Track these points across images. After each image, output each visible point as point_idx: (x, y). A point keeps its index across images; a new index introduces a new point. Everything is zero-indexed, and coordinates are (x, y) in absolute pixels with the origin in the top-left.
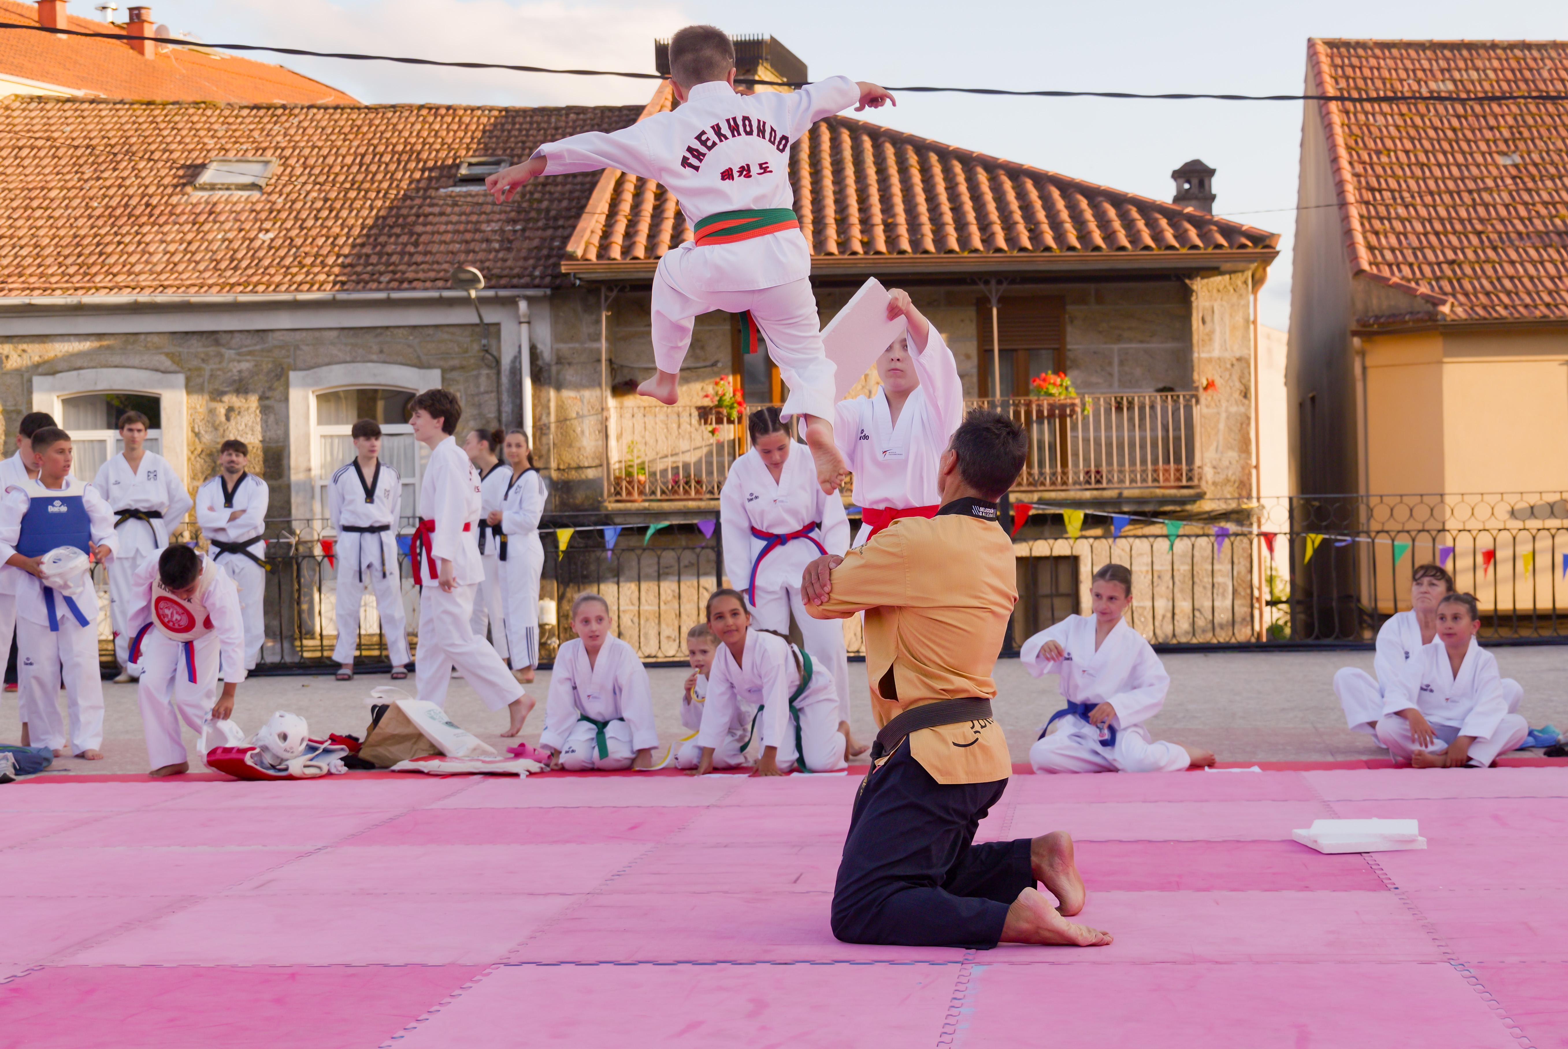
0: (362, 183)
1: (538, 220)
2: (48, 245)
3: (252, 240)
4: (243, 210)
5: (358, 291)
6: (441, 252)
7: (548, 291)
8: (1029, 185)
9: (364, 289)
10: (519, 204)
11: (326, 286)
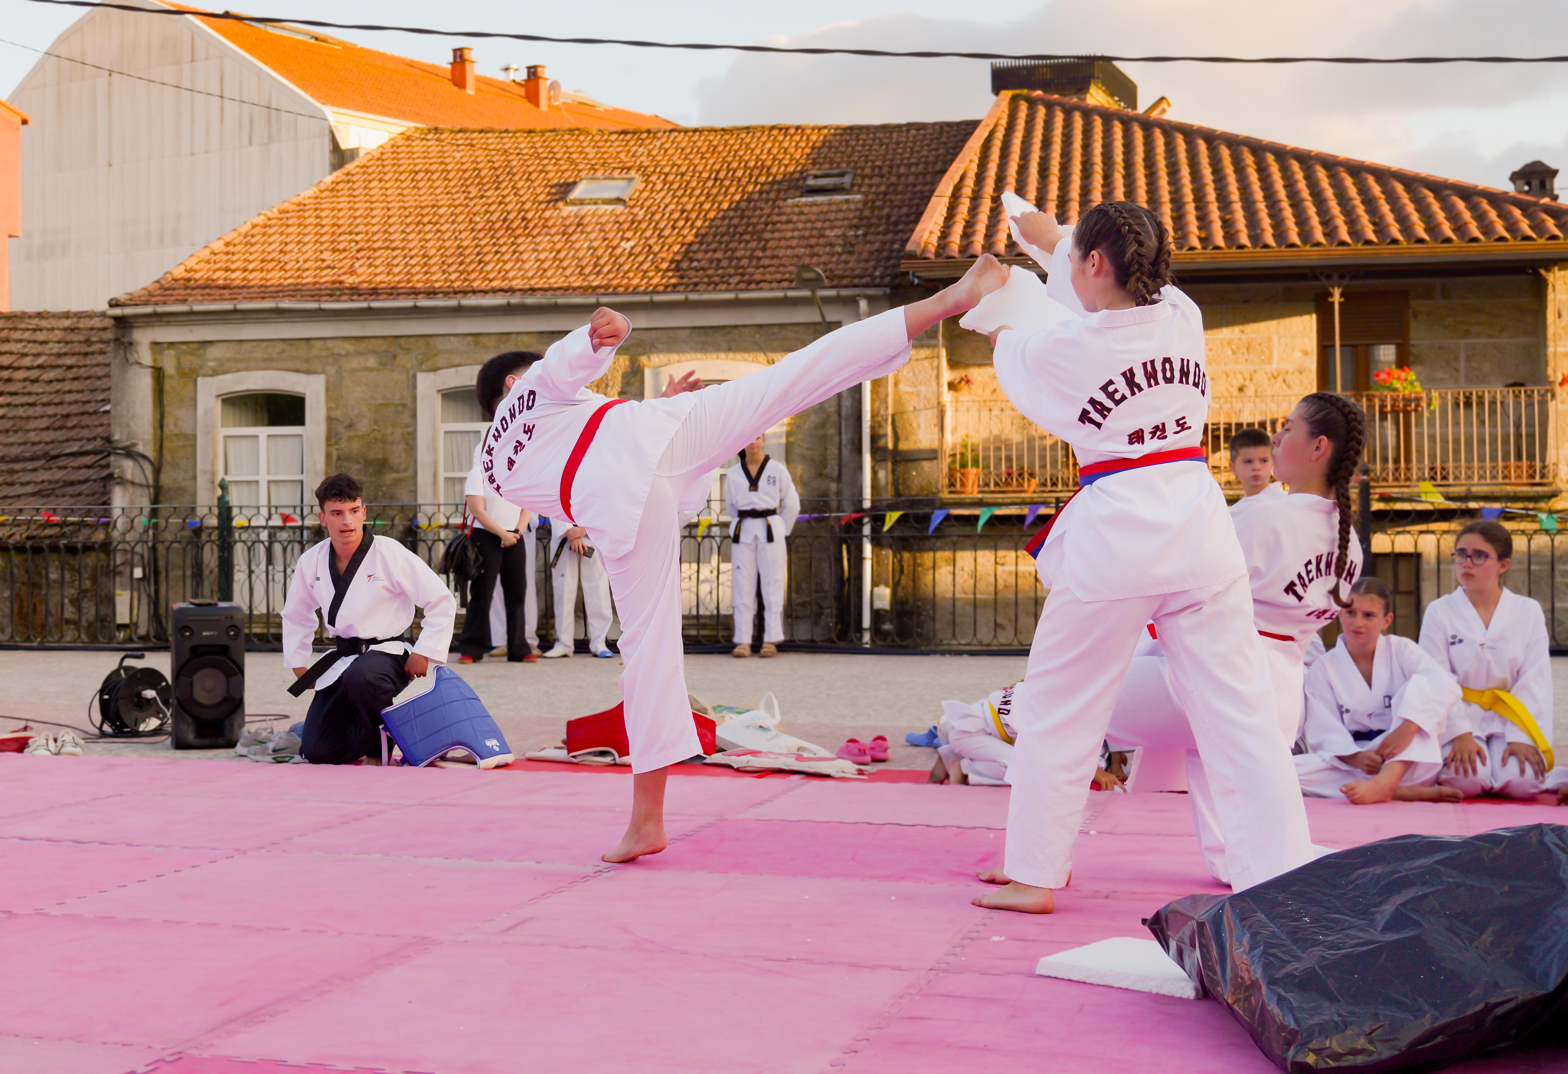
0: (716, 195)
1: (879, 226)
2: (434, 255)
3: (614, 248)
4: (607, 222)
5: (709, 292)
6: (787, 256)
7: (888, 290)
8: (1371, 180)
9: (714, 290)
10: (861, 211)
11: (681, 288)
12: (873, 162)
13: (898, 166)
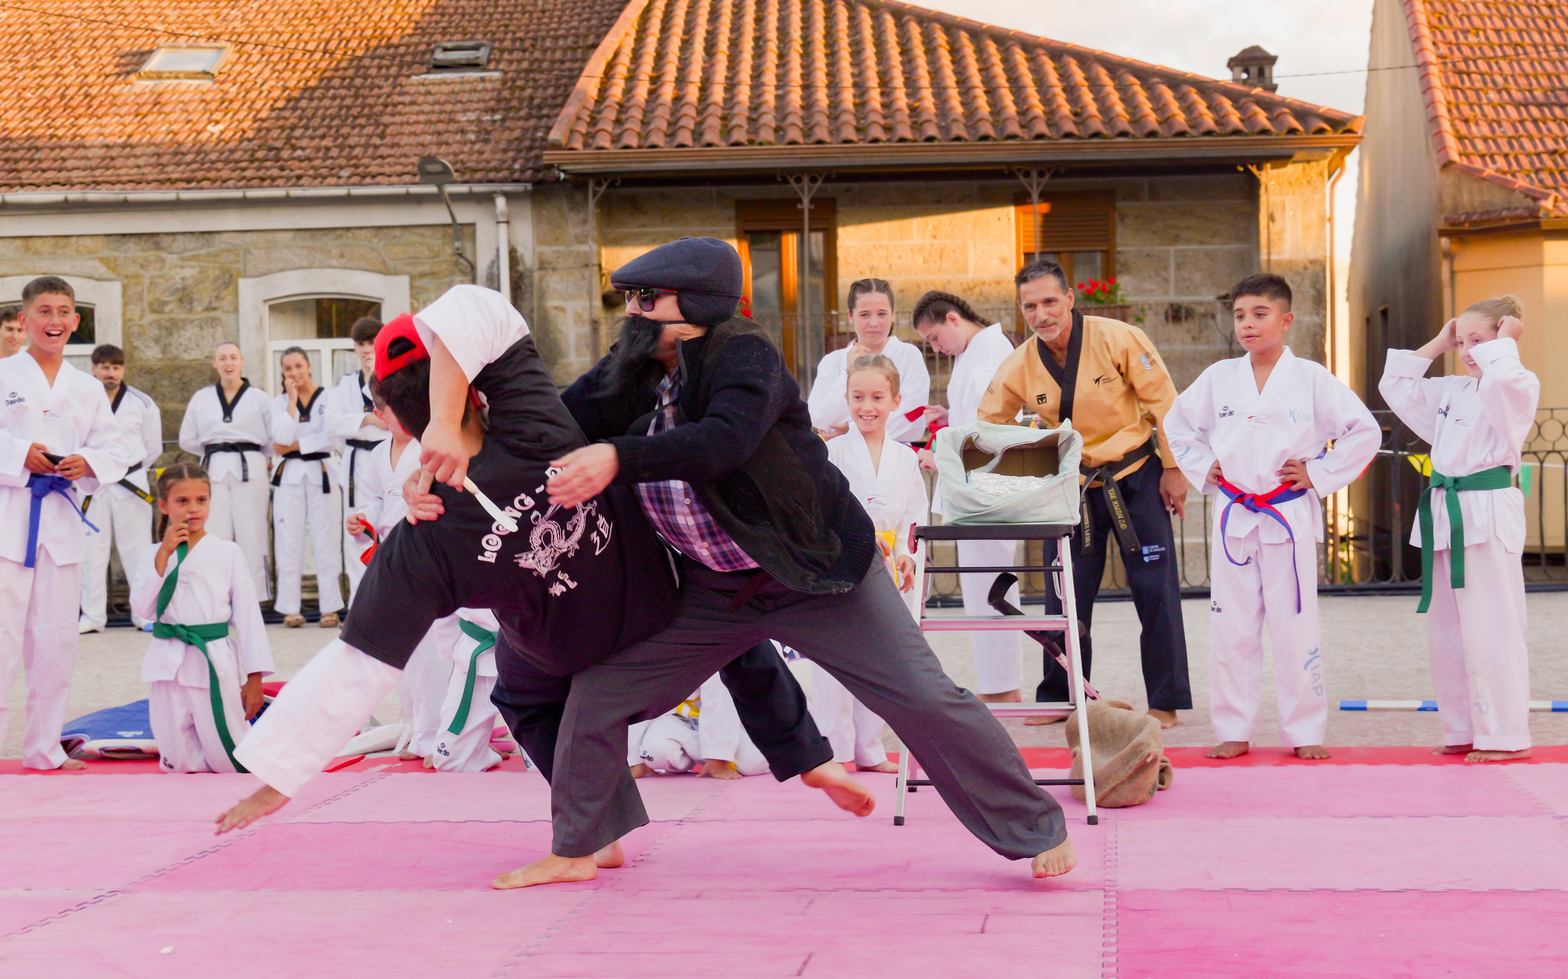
0: (325, 70)
1: (520, 109)
3: (199, 133)
4: (191, 101)
5: (315, 186)
6: (411, 145)
7: (529, 187)
8: (1073, 65)
9: (321, 185)
10: (499, 92)
11: (280, 182)
12: (514, 33)
13: (544, 39)
